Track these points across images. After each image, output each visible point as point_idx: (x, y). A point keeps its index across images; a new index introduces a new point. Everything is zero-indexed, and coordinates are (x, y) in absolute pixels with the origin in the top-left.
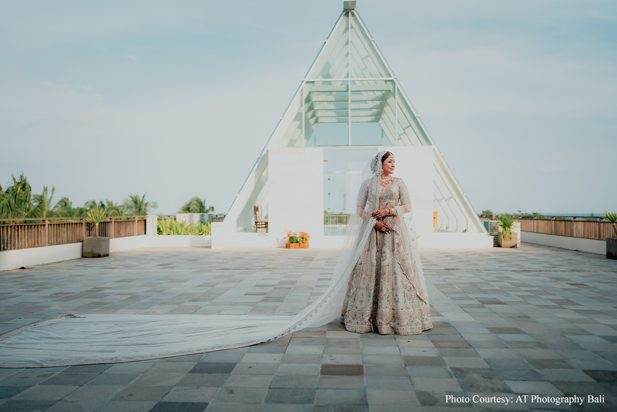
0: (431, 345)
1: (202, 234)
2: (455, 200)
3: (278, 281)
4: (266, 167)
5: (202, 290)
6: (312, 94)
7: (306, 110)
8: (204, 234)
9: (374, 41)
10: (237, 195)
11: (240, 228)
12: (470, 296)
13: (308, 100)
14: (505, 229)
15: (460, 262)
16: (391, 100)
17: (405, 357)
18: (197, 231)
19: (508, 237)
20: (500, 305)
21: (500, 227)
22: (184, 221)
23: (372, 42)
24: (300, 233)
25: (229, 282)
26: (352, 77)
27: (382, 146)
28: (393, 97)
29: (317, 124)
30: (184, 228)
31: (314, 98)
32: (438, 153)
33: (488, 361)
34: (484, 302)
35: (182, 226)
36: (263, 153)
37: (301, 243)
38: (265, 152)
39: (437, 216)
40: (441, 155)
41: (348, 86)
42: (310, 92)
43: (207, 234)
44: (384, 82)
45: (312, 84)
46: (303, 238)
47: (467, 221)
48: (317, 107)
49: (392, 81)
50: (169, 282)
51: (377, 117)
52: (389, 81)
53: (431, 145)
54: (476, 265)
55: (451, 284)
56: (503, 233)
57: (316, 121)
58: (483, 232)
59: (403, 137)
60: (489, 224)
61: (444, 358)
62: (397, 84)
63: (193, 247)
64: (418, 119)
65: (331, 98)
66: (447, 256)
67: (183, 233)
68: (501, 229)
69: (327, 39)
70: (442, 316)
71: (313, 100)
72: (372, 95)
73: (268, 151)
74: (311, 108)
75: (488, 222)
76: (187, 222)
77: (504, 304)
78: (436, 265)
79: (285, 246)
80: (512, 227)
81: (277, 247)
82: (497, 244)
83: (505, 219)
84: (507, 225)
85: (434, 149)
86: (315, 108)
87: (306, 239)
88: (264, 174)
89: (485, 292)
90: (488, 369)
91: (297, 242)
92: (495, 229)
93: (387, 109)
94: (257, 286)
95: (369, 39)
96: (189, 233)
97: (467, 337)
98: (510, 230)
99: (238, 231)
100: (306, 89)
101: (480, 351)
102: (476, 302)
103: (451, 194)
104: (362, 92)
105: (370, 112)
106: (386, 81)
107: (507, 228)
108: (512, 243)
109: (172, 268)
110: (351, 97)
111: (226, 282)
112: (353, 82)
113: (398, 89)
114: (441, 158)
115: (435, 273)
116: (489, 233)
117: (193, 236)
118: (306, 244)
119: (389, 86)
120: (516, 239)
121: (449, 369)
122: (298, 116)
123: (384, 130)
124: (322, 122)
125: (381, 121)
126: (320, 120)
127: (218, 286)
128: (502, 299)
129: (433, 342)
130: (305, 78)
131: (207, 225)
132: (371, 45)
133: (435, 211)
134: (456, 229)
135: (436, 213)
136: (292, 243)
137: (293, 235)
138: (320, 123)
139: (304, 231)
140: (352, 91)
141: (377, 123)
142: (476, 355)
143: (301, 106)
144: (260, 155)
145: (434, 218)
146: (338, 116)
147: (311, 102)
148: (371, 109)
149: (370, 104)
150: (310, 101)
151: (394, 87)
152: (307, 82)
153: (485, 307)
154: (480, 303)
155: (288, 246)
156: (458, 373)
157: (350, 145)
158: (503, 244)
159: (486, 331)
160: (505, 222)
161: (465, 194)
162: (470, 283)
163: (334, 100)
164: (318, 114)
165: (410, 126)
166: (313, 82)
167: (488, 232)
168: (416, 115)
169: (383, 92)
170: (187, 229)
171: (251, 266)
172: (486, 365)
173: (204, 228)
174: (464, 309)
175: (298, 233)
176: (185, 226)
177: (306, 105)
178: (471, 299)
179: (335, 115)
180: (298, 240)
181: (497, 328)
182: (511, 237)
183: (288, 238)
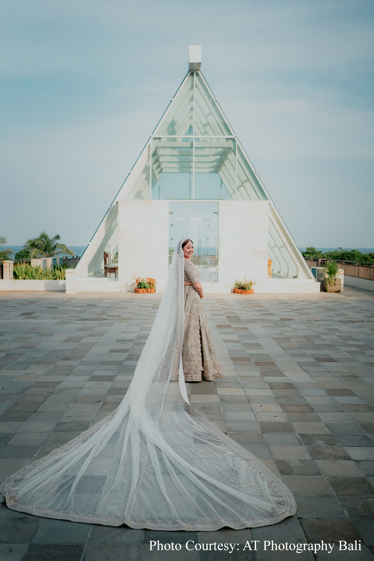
0: (279, 409)
1: (56, 279)
2: (286, 248)
3: (136, 335)
4: (116, 217)
5: (70, 346)
6: (158, 149)
7: (153, 162)
8: (58, 279)
9: (217, 101)
10: (89, 243)
11: (91, 274)
12: (307, 352)
13: (155, 154)
14: (331, 276)
15: (293, 310)
16: (231, 156)
17: (261, 423)
18: (51, 276)
19: (333, 283)
20: (332, 363)
21: (326, 274)
22: (38, 266)
23: (215, 102)
24: (147, 278)
25: (92, 336)
26: (196, 135)
27: (223, 200)
28: (233, 154)
29: (161, 173)
30: (38, 273)
31: (161, 152)
32: (274, 207)
33: (329, 426)
34: (319, 360)
35: (37, 270)
36: (113, 205)
37: (149, 288)
38: (114, 203)
39: (271, 263)
40: (276, 208)
41: (192, 143)
42: (156, 148)
43: (61, 279)
44: (225, 140)
45: (159, 140)
46: (150, 284)
47: (298, 268)
48: (162, 159)
49: (233, 139)
50: (37, 336)
51: (217, 168)
52: (229, 139)
53: (268, 199)
54: (307, 314)
55: (288, 338)
56: (329, 279)
57: (161, 171)
58: (311, 278)
59: (242, 189)
60: (317, 271)
61: (293, 423)
62: (237, 142)
63: (48, 291)
64: (256, 175)
65: (175, 152)
66: (281, 303)
67: (38, 278)
68: (327, 276)
69: (173, 98)
70: (284, 376)
71: (158, 154)
72: (214, 151)
73: (117, 202)
74: (157, 161)
75: (316, 269)
76: (41, 267)
77: (336, 361)
78: (272, 314)
79: (134, 290)
80: (337, 274)
81: (126, 292)
82: (324, 289)
83: (331, 267)
84: (333, 272)
85: (270, 203)
86: (160, 161)
87: (153, 285)
88: (114, 223)
89: (318, 347)
90: (330, 435)
91: (145, 287)
92: (322, 275)
93: (227, 162)
94: (118, 341)
95: (212, 99)
96: (43, 278)
97: (309, 400)
98: (335, 277)
99: (89, 276)
100: (153, 144)
101: (321, 416)
102: (312, 360)
103: (284, 243)
104: (205, 149)
105: (211, 165)
106: (227, 139)
107: (332, 275)
108: (336, 288)
109: (35, 318)
110: (194, 152)
111: (88, 335)
112: (198, 140)
113: (238, 147)
114: (276, 212)
115: (272, 325)
116: (317, 280)
117: (48, 281)
118: (153, 289)
119: (230, 144)
120: (340, 285)
121: (298, 435)
122: (146, 169)
123: (223, 180)
124: (166, 172)
125: (220, 173)
126: (164, 170)
127: (83, 341)
128: (334, 356)
129: (282, 406)
130: (152, 134)
131: (61, 270)
132: (214, 105)
133: (270, 259)
134: (287, 275)
135: (270, 261)
136: (140, 288)
137: (141, 281)
138: (163, 172)
139: (151, 277)
140: (195, 148)
141: (216, 174)
142: (318, 420)
143: (149, 159)
144: (110, 206)
145: (269, 265)
146: (181, 168)
147: (157, 156)
148: (212, 162)
149: (212, 158)
150: (156, 154)
151: (235, 145)
152: (154, 138)
153: (319, 366)
154: (315, 361)
155: (136, 291)
156: (306, 439)
157: (193, 198)
158: (328, 290)
159: (324, 393)
160: (331, 269)
161: (296, 244)
162: (304, 336)
163: (178, 154)
164: (163, 166)
165: (248, 180)
166: (160, 138)
167: (316, 278)
168: (254, 171)
169: (224, 149)
170: (41, 274)
171: (108, 316)
172: (328, 431)
173: (58, 272)
174: (303, 367)
175: (145, 279)
176: (40, 271)
177: (153, 158)
178: (307, 356)
179: (178, 166)
180: (146, 285)
181: (332, 390)
182: (336, 283)
183: (137, 284)
